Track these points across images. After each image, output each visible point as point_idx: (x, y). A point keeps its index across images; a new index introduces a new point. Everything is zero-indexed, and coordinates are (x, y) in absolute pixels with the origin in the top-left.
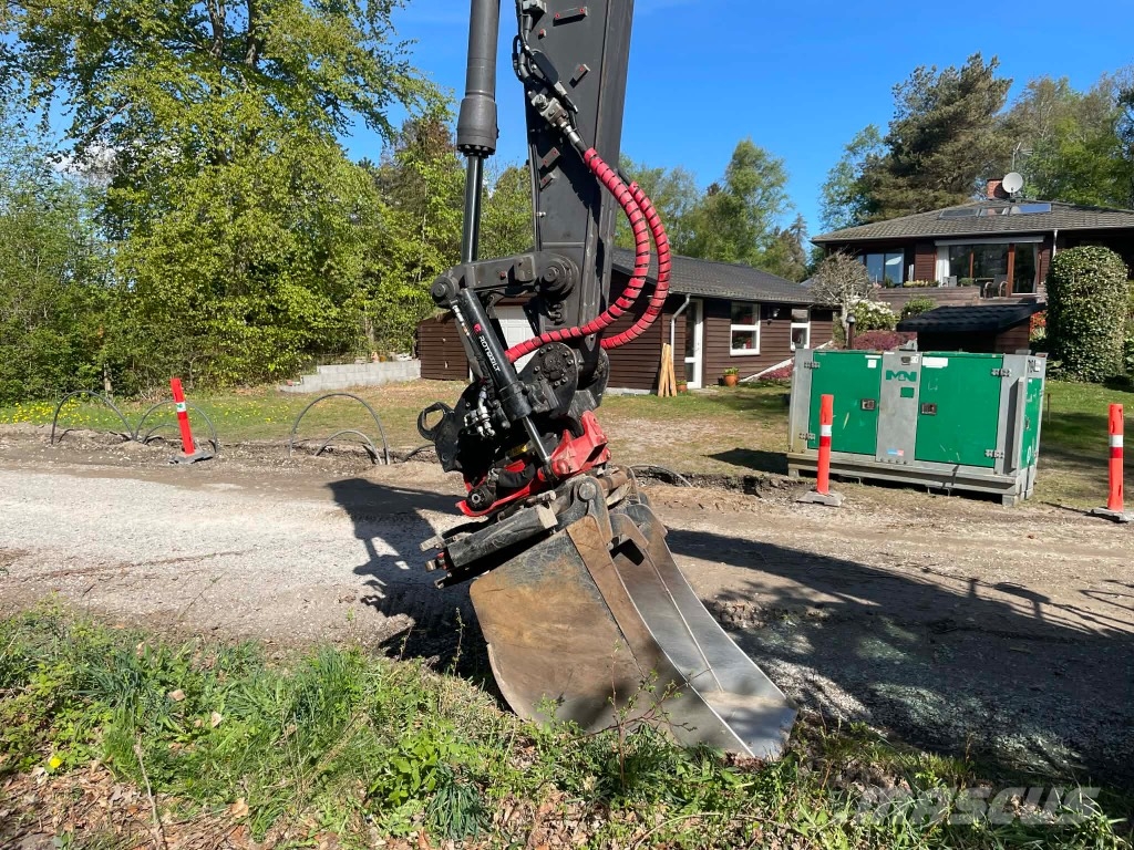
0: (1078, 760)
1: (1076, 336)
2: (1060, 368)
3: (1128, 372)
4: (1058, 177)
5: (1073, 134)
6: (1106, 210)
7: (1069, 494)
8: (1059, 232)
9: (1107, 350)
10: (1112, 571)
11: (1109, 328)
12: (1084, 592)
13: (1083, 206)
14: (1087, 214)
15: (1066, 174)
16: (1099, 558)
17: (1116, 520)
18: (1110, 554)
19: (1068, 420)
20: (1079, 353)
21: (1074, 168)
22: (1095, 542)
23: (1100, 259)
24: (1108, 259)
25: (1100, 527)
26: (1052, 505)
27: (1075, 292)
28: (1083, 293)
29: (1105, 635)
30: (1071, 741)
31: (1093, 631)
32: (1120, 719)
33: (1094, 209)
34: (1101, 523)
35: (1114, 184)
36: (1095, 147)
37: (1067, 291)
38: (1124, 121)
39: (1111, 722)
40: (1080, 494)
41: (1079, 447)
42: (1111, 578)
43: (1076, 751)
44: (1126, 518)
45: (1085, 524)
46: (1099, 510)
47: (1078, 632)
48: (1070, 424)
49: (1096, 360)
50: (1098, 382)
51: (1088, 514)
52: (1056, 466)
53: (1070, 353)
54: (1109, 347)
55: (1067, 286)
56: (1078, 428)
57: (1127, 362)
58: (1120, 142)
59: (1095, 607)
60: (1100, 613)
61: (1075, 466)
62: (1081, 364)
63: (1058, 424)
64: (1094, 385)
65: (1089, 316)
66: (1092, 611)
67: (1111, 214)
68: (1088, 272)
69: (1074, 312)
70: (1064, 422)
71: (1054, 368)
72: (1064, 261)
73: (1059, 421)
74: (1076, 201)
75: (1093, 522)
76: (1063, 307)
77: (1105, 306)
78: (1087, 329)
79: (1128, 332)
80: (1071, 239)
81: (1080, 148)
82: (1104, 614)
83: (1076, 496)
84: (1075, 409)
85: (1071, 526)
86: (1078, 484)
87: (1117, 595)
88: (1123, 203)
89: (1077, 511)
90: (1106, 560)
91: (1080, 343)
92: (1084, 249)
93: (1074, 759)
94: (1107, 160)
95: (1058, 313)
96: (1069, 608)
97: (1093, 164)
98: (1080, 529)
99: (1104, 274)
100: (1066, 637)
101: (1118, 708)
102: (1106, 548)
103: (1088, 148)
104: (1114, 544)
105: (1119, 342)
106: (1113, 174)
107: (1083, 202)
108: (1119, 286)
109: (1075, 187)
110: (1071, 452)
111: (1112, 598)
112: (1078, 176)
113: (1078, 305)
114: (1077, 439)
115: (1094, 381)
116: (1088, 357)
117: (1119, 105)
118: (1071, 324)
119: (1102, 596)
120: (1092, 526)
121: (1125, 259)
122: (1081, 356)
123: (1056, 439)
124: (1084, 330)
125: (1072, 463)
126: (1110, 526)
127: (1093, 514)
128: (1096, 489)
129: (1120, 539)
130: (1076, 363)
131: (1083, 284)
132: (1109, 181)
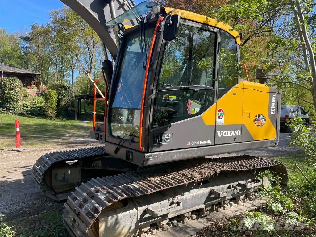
0: (4, 217)
1: (9, 102)
2: (5, 111)
3: (24, 111)
4: (4, 56)
5: (7, 45)
6: (17, 67)
7: (6, 146)
8: (4, 72)
9: (18, 106)
10: (16, 164)
11: (18, 100)
12: (8, 172)
13: (10, 65)
14: (12, 68)
15: (6, 56)
16: (13, 162)
17: (19, 151)
18: (16, 160)
19: (7, 125)
20: (11, 106)
21: (8, 54)
22: (13, 158)
23: (15, 81)
24: (17, 81)
25: (14, 154)
26: (1, 150)
27: (8, 89)
28: (11, 90)
29: (13, 182)
30: (2, 212)
31: (10, 181)
32: (16, 202)
33: (14, 67)
34: (14, 152)
35: (19, 61)
36: (14, 50)
37: (6, 89)
38: (21, 44)
39: (13, 204)
40: (10, 145)
41: (10, 133)
42: (16, 166)
43: (4, 214)
44: (21, 150)
45: (10, 154)
46: (14, 149)
47: (6, 183)
48: (8, 126)
49: (15, 108)
50: (16, 114)
51: (11, 151)
52: (3, 139)
53: (8, 106)
54: (19, 105)
55: (6, 87)
56: (10, 127)
57: (24, 109)
58: (20, 49)
59: (11, 175)
60: (12, 176)
61: (9, 138)
62: (11, 109)
63: (4, 127)
64: (15, 115)
65: (13, 96)
66: (10, 176)
67: (18, 69)
68: (12, 84)
69: (8, 95)
70: (6, 126)
71: (3, 111)
72: (5, 80)
73: (4, 126)
74: (9, 64)
75: (12, 153)
76: (5, 93)
77: (17, 94)
78: (12, 100)
79: (24, 101)
80: (8, 74)
81: (10, 49)
82: (14, 176)
83: (8, 146)
84: (10, 122)
85: (6, 154)
86: (9, 143)
87: (17, 170)
88: (22, 66)
89: (8, 150)
90: (15, 162)
91: (10, 104)
92: (10, 77)
93: (3, 217)
94: (17, 54)
95: (4, 95)
96: (4, 177)
97: (13, 54)
98: (8, 155)
99: (16, 85)
100: (2, 185)
101: (16, 199)
102: (16, 159)
103: (12, 49)
104: (18, 157)
105: (21, 104)
106: (19, 58)
107: (11, 64)
108: (21, 88)
109: (9, 60)
110: (8, 134)
111: (16, 172)
112: (9, 57)
113: (9, 93)
114: (9, 130)
115: (15, 114)
116: (13, 108)
117: (20, 40)
118: (8, 98)
119: (13, 172)
120: (12, 154)
121: (22, 81)
122: (11, 107)
123: (3, 131)
124: (11, 100)
125: (8, 137)
126: (17, 153)
127: (13, 150)
128: (14, 144)
129: (19, 156)
130: (10, 109)
131: (10, 87)
132: (18, 60)
